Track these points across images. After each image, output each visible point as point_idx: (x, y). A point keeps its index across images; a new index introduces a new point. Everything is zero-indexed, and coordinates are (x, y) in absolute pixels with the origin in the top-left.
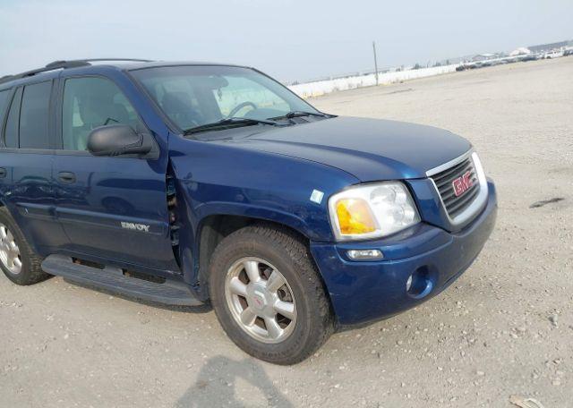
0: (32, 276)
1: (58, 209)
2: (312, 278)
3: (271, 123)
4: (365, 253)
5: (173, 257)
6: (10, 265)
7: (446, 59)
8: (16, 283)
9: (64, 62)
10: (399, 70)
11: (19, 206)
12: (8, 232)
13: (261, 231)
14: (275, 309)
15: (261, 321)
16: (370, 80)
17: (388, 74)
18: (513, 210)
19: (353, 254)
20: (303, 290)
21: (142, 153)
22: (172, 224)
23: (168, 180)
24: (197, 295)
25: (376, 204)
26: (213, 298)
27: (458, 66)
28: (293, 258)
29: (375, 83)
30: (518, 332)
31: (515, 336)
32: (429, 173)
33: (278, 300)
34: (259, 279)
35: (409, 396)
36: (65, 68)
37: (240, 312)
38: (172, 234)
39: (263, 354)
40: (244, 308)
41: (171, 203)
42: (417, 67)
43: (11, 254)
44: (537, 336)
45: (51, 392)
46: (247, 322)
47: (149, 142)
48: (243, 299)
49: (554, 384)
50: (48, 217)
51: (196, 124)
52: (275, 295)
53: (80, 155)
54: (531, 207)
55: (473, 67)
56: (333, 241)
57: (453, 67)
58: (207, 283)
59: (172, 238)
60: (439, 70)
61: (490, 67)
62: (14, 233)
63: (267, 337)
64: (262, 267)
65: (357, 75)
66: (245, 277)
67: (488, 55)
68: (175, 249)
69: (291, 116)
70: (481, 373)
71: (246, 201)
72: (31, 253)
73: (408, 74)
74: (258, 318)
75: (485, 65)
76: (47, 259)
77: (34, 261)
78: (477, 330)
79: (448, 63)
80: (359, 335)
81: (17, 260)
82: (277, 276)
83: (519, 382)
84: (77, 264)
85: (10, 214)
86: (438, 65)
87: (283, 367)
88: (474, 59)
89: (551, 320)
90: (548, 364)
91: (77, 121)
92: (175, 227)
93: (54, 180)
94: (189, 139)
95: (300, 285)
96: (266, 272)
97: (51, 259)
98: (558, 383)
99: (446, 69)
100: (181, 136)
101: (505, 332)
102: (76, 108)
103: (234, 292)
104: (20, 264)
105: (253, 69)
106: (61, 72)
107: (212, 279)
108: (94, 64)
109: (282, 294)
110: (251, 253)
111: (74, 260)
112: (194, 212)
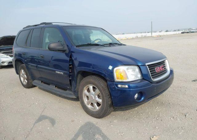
0: (29, 86)
1: (39, 66)
2: (107, 92)
3: (104, 46)
4: (123, 86)
5: (69, 83)
6: (24, 82)
7: (178, 29)
8: (25, 87)
9: (45, 23)
10: (160, 32)
11: (28, 64)
12: (24, 72)
13: (94, 77)
14: (96, 101)
15: (92, 104)
16: (149, 34)
17: (156, 33)
18: (185, 81)
19: (119, 86)
20: (104, 95)
21: (64, 51)
22: (70, 73)
23: (70, 60)
24: (75, 95)
25: (128, 72)
26: (79, 96)
27: (182, 32)
28: (102, 85)
29: (151, 36)
30: (173, 118)
31: (172, 119)
32: (147, 64)
33: (97, 98)
34: (92, 91)
35: (133, 131)
36: (45, 24)
37: (87, 101)
38: (70, 76)
39: (92, 114)
40: (88, 100)
41: (70, 67)
42: (167, 31)
43: (24, 79)
44: (179, 120)
45: (30, 118)
46: (88, 104)
47: (66, 48)
48: (88, 97)
49: (180, 133)
50: (36, 68)
51: (80, 44)
52: (97, 96)
53: (46, 50)
54: (192, 81)
55: (188, 32)
56: (114, 81)
57: (180, 32)
58: (78, 92)
59: (70, 77)
60: (175, 33)
61: (194, 33)
62: (26, 72)
63: (93, 109)
64: (94, 88)
65: (145, 33)
66: (89, 90)
67: (193, 29)
68: (70, 80)
69: (111, 44)
70: (157, 128)
71: (93, 68)
72: (30, 78)
73: (163, 33)
74: (92, 103)
75: (192, 32)
76: (34, 81)
77: (31, 81)
78: (160, 116)
79: (179, 30)
80: (123, 113)
81: (26, 80)
82: (97, 91)
83: (169, 132)
84: (43, 83)
85: (25, 66)
86: (175, 31)
87: (97, 119)
88: (189, 30)
89: (186, 116)
90: (179, 128)
91: (47, 40)
92: (71, 74)
93: (38, 57)
94: (77, 48)
95: (104, 93)
96: (95, 89)
97: (35, 81)
98: (181, 134)
99: (177, 32)
100: (75, 47)
101: (169, 117)
102: (47, 37)
103: (85, 95)
104: (27, 82)
105: (102, 29)
106: (44, 26)
107: (79, 90)
108: (53, 24)
109: (99, 97)
110: (91, 83)
111: (42, 82)
112: (76, 70)
